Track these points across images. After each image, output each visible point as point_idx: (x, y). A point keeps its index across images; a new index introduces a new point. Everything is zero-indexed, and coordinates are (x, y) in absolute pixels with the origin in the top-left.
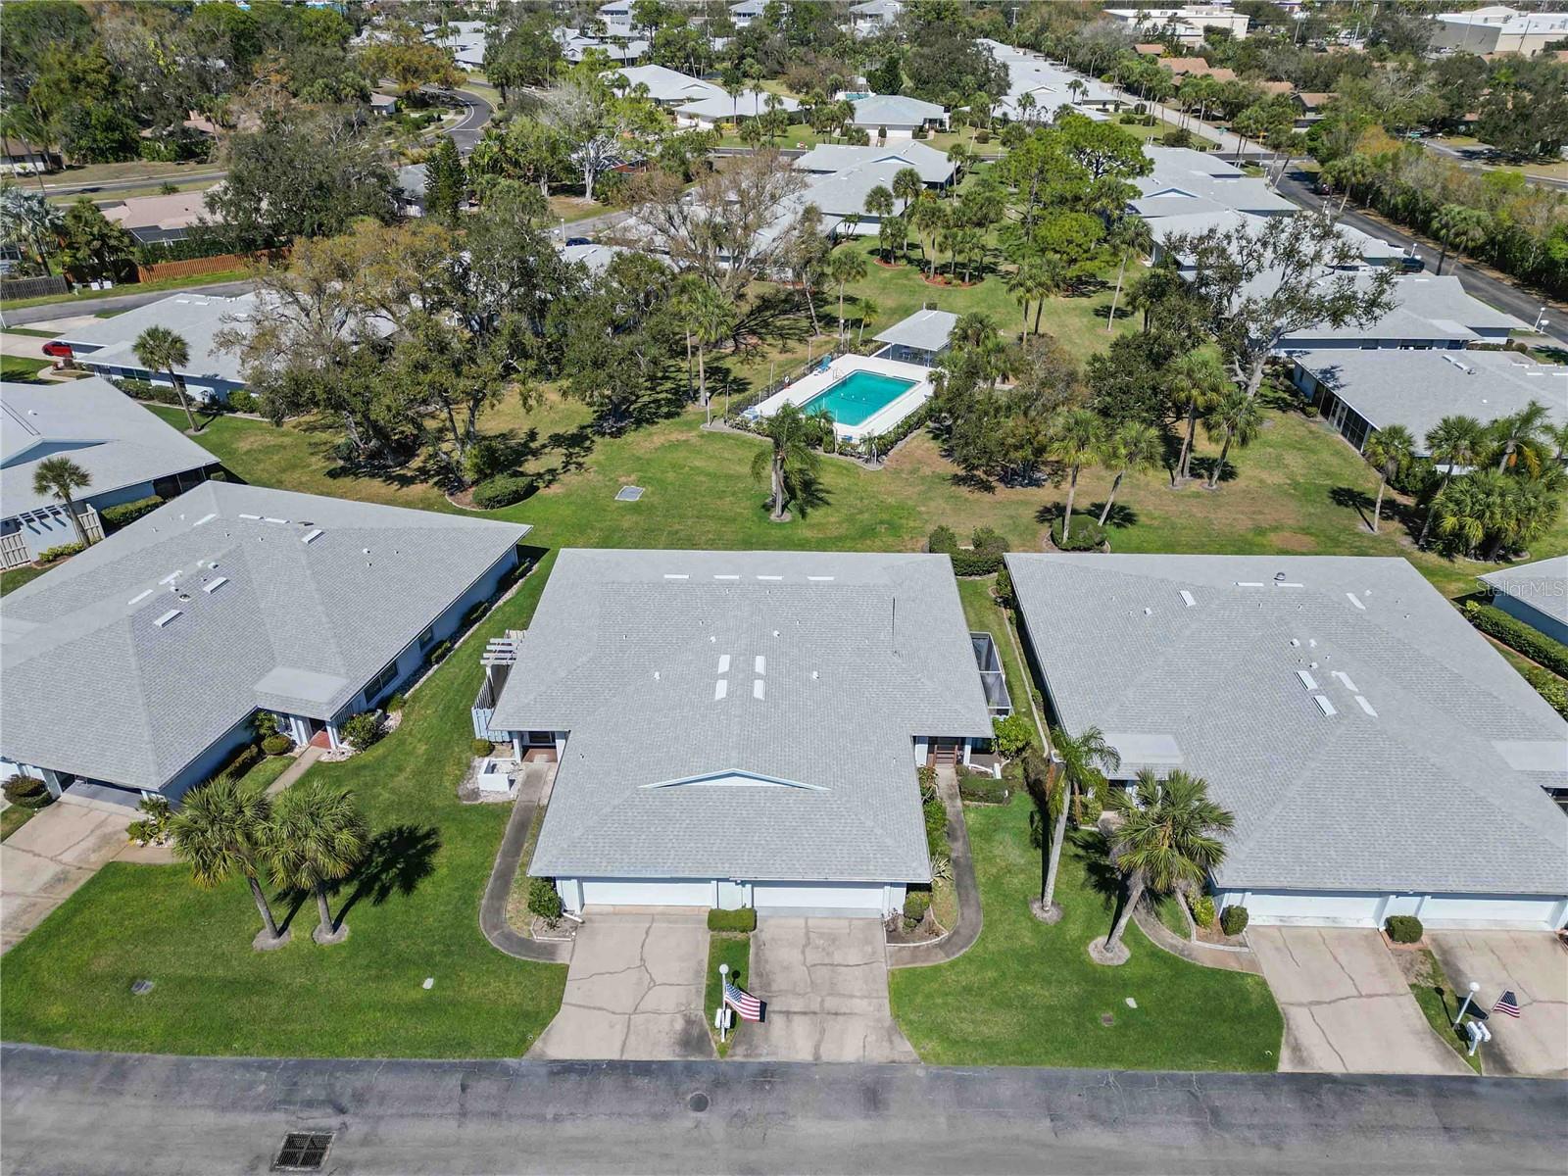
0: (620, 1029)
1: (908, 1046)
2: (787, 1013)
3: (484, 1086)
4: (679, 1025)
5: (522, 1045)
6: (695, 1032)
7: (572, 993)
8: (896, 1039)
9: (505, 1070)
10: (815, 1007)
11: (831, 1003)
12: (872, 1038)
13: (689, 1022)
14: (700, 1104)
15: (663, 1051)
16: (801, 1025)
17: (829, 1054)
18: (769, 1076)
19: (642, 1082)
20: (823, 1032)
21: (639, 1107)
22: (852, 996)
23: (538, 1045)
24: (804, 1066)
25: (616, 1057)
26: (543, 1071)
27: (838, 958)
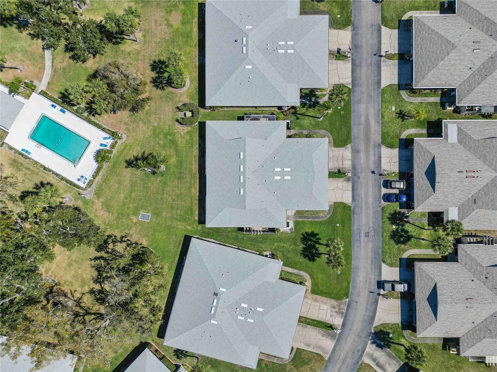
0: (346, 192)
1: (348, 145)
2: (343, 165)
3: (357, 211)
4: (345, 182)
5: (350, 207)
6: (346, 179)
7: (339, 200)
8: (347, 147)
9: (354, 208)
10: (341, 160)
11: (341, 157)
12: (347, 151)
13: (345, 180)
14: (359, 178)
15: (350, 184)
16: (344, 162)
17: (350, 158)
18: (354, 168)
19: (355, 187)
20: (346, 159)
21: (360, 187)
22: (339, 154)
23: (349, 204)
24: (352, 161)
25: (351, 192)
26: (354, 203)
27: (332, 156)
